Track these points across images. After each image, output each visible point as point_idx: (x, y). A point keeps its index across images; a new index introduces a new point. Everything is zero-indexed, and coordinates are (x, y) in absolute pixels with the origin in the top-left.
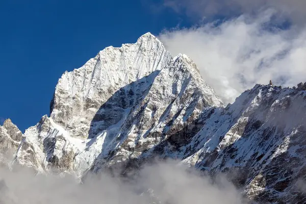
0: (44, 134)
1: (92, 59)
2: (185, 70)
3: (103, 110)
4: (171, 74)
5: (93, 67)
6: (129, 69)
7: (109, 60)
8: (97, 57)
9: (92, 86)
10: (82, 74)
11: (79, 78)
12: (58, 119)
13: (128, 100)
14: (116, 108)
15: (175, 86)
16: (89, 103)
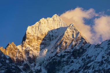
0: (24, 48)
1: (37, 22)
2: (76, 30)
3: (43, 41)
4: (71, 30)
5: (38, 25)
6: (51, 27)
7: (43, 23)
8: (39, 22)
9: (39, 32)
10: (34, 27)
11: (34, 29)
12: (28, 43)
13: (52, 38)
14: (48, 41)
15: (73, 35)
16: (38, 38)
